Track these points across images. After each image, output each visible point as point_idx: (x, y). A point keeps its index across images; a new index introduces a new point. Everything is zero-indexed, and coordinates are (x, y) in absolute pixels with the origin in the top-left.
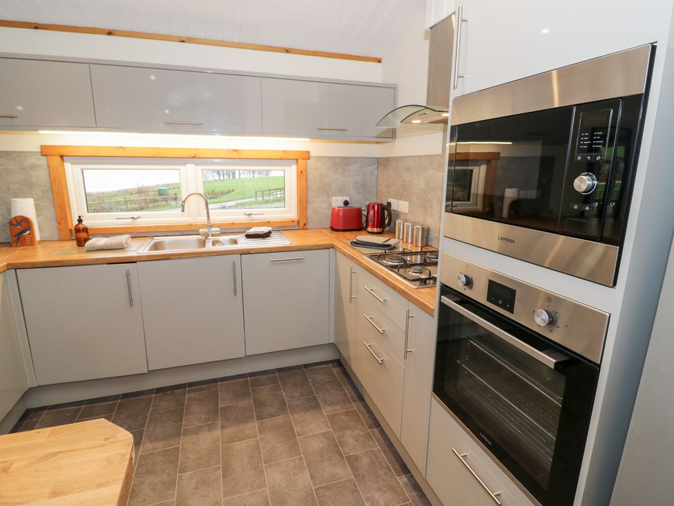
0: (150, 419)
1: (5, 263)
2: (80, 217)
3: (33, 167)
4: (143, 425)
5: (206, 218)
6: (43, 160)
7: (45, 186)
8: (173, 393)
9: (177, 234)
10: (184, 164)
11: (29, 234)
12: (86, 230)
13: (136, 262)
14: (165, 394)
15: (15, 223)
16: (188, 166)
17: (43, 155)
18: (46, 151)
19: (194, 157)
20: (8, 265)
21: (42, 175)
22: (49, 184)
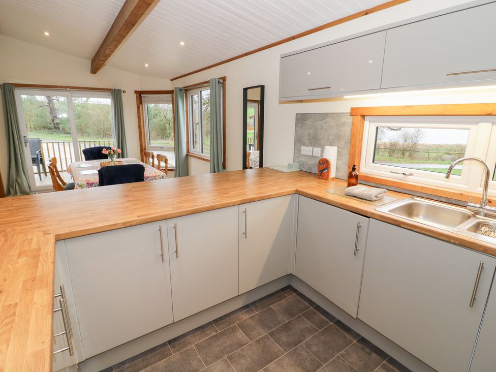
0: (334, 361)
1: (295, 189)
2: (354, 166)
3: (344, 124)
4: (326, 360)
5: (482, 189)
6: (350, 119)
7: (348, 138)
8: (370, 354)
9: (443, 200)
10: (477, 123)
11: (327, 172)
12: (356, 177)
13: (369, 218)
14: (363, 349)
15: (321, 163)
16: (482, 125)
17: (351, 115)
18: (354, 112)
19: (488, 115)
20: (296, 190)
21: (347, 130)
22: (350, 138)
